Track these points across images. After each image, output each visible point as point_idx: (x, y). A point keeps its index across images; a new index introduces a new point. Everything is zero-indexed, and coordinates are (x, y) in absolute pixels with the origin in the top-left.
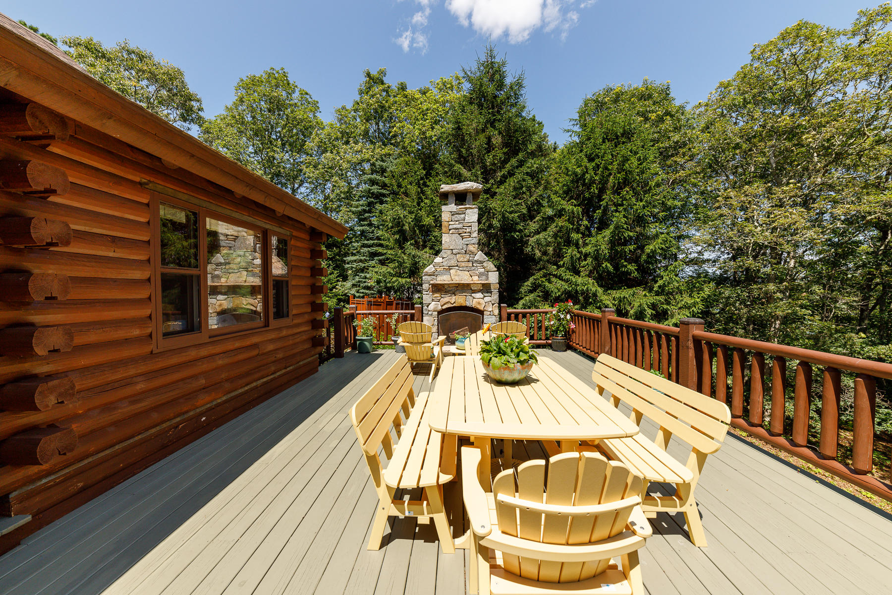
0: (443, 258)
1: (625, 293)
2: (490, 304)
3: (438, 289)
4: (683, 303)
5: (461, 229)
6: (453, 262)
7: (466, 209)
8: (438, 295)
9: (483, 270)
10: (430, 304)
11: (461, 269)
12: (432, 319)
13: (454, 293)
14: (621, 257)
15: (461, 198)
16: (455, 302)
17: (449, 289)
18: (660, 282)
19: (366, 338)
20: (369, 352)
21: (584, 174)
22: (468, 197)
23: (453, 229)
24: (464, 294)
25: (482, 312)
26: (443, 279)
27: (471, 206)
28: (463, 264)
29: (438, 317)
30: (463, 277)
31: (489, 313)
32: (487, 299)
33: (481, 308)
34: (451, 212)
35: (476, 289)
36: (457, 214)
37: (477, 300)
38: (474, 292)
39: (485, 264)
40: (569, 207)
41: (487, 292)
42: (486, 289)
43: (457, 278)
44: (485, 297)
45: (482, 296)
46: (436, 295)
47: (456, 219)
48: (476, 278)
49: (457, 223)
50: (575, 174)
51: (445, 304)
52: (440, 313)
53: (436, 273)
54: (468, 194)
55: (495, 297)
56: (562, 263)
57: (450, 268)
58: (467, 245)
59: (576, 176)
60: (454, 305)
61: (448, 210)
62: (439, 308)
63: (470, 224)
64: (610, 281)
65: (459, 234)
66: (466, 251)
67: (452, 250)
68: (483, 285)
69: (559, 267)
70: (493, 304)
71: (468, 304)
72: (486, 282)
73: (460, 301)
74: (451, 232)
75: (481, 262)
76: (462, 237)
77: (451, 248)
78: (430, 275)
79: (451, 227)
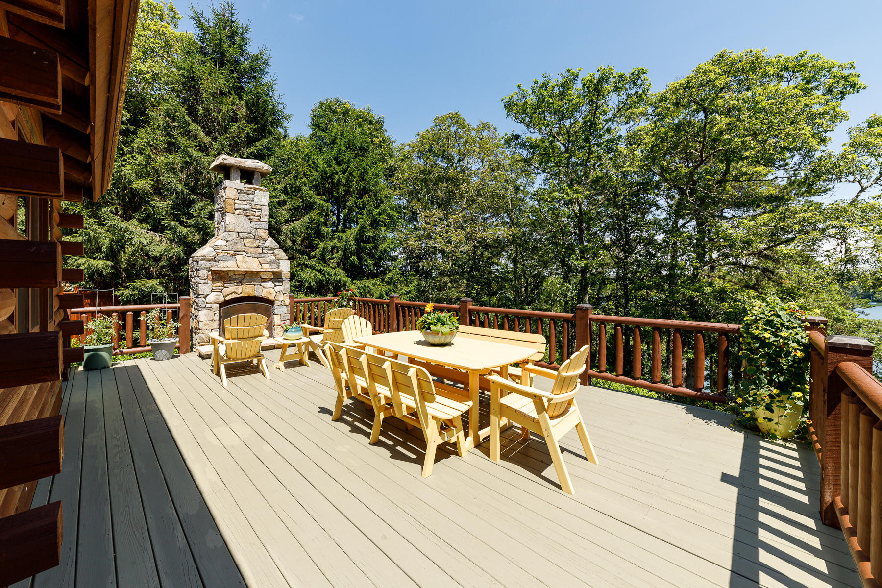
0: (227, 241)
1: (369, 283)
2: (282, 293)
3: (220, 276)
4: (403, 290)
5: (249, 210)
6: (240, 247)
7: (256, 189)
8: (220, 284)
9: (273, 258)
10: (208, 295)
11: (249, 255)
12: (212, 313)
13: (240, 282)
14: (363, 251)
15: (247, 175)
16: (241, 293)
17: (234, 277)
18: (390, 275)
19: (101, 346)
20: (108, 367)
21: (332, 175)
22: (255, 177)
23: (240, 209)
24: (253, 283)
25: (272, 303)
26: (226, 265)
27: (261, 188)
28: (252, 250)
29: (220, 311)
30: (250, 264)
31: (280, 303)
32: (278, 288)
33: (272, 298)
34: (238, 190)
35: (266, 277)
36: (244, 193)
37: (266, 290)
38: (264, 280)
39: (276, 252)
40: (319, 201)
41: (278, 281)
42: (277, 277)
43: (244, 265)
44: (275, 286)
45: (273, 285)
46: (217, 284)
47: (243, 199)
48: (266, 266)
49: (245, 203)
50: (325, 172)
51: (229, 295)
52: (221, 305)
53: (217, 258)
54: (256, 173)
55: (286, 285)
56: (313, 254)
57: (236, 253)
58: (256, 229)
59: (326, 174)
60: (241, 295)
61: (233, 186)
62: (222, 299)
63: (259, 207)
64: (356, 272)
65: (247, 216)
66: (255, 236)
67: (238, 233)
68: (274, 273)
69: (310, 258)
70: (284, 294)
71: (257, 294)
72: (278, 270)
73: (248, 290)
74: (237, 212)
75: (272, 250)
76: (250, 219)
77: (237, 230)
78: (209, 260)
79: (237, 206)
